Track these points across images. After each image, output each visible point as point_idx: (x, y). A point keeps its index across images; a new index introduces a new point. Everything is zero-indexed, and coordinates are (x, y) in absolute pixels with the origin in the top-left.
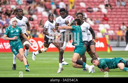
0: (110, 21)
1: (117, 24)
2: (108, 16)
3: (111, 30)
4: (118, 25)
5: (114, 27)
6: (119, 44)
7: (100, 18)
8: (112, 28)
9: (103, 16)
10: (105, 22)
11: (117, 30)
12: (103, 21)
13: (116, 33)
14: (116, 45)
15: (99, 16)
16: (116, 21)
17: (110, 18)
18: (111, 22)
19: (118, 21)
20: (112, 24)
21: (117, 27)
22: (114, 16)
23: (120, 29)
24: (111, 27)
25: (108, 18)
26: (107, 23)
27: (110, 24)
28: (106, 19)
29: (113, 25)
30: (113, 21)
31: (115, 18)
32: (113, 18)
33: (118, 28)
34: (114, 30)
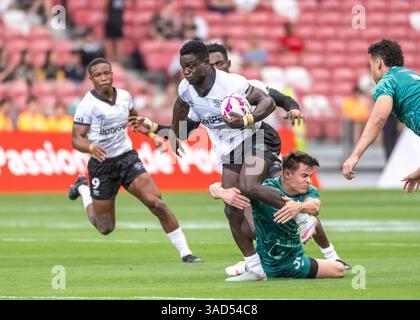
0: (312, 52)
1: (345, 66)
2: (304, 31)
3: (314, 93)
4: (346, 73)
5: (330, 81)
7: (267, 38)
8: (323, 87)
9: (279, 32)
10: (291, 58)
12: (278, 52)
13: (337, 109)
15: (261, 31)
16: (337, 52)
17: (313, 38)
18: (314, 59)
19: (347, 52)
20: (322, 66)
21: (345, 80)
22: (329, 31)
23: (356, 91)
24: (316, 81)
25: (302, 39)
26: (299, 64)
27: (309, 68)
29: (322, 73)
30: (324, 52)
31: (336, 38)
32: (324, 39)
33: (347, 87)
34: (329, 94)
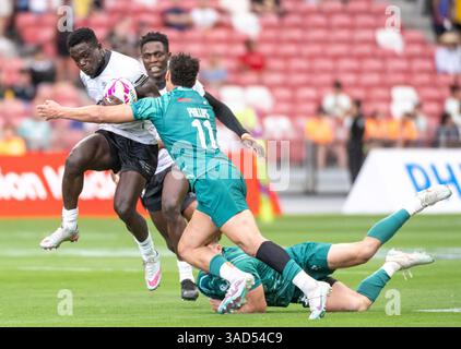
0: (274, 71)
1: (308, 85)
2: (266, 49)
3: (276, 113)
4: (309, 93)
5: (293, 101)
6: (315, 182)
7: (227, 56)
8: (285, 107)
9: (240, 49)
10: (251, 76)
11: (307, 115)
12: (239, 71)
13: (300, 130)
14: (299, 188)
15: (220, 49)
16: (300, 71)
17: (275, 56)
18: (275, 78)
19: (310, 71)
20: (285, 85)
21: (308, 100)
22: (291, 49)
23: (320, 111)
24: (278, 100)
26: (260, 83)
27: (271, 87)
28: (255, 60)
29: (284, 93)
30: (286, 71)
31: (299, 56)
32: (287, 57)
33: (311, 107)
34: (292, 115)
